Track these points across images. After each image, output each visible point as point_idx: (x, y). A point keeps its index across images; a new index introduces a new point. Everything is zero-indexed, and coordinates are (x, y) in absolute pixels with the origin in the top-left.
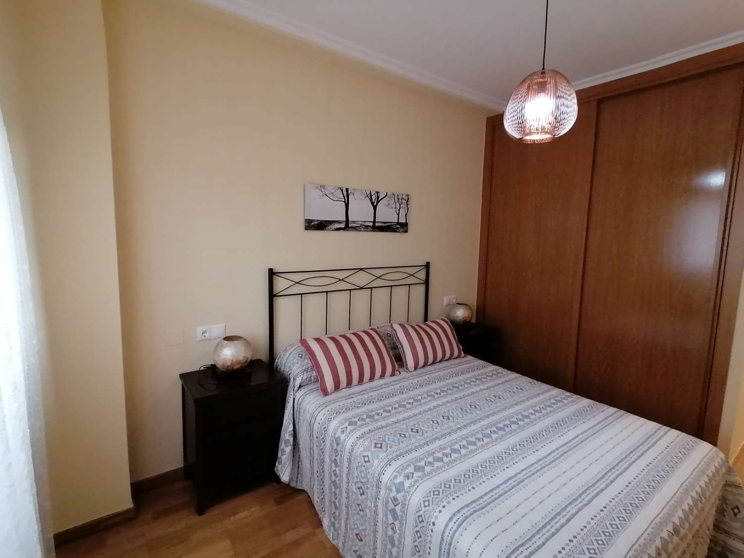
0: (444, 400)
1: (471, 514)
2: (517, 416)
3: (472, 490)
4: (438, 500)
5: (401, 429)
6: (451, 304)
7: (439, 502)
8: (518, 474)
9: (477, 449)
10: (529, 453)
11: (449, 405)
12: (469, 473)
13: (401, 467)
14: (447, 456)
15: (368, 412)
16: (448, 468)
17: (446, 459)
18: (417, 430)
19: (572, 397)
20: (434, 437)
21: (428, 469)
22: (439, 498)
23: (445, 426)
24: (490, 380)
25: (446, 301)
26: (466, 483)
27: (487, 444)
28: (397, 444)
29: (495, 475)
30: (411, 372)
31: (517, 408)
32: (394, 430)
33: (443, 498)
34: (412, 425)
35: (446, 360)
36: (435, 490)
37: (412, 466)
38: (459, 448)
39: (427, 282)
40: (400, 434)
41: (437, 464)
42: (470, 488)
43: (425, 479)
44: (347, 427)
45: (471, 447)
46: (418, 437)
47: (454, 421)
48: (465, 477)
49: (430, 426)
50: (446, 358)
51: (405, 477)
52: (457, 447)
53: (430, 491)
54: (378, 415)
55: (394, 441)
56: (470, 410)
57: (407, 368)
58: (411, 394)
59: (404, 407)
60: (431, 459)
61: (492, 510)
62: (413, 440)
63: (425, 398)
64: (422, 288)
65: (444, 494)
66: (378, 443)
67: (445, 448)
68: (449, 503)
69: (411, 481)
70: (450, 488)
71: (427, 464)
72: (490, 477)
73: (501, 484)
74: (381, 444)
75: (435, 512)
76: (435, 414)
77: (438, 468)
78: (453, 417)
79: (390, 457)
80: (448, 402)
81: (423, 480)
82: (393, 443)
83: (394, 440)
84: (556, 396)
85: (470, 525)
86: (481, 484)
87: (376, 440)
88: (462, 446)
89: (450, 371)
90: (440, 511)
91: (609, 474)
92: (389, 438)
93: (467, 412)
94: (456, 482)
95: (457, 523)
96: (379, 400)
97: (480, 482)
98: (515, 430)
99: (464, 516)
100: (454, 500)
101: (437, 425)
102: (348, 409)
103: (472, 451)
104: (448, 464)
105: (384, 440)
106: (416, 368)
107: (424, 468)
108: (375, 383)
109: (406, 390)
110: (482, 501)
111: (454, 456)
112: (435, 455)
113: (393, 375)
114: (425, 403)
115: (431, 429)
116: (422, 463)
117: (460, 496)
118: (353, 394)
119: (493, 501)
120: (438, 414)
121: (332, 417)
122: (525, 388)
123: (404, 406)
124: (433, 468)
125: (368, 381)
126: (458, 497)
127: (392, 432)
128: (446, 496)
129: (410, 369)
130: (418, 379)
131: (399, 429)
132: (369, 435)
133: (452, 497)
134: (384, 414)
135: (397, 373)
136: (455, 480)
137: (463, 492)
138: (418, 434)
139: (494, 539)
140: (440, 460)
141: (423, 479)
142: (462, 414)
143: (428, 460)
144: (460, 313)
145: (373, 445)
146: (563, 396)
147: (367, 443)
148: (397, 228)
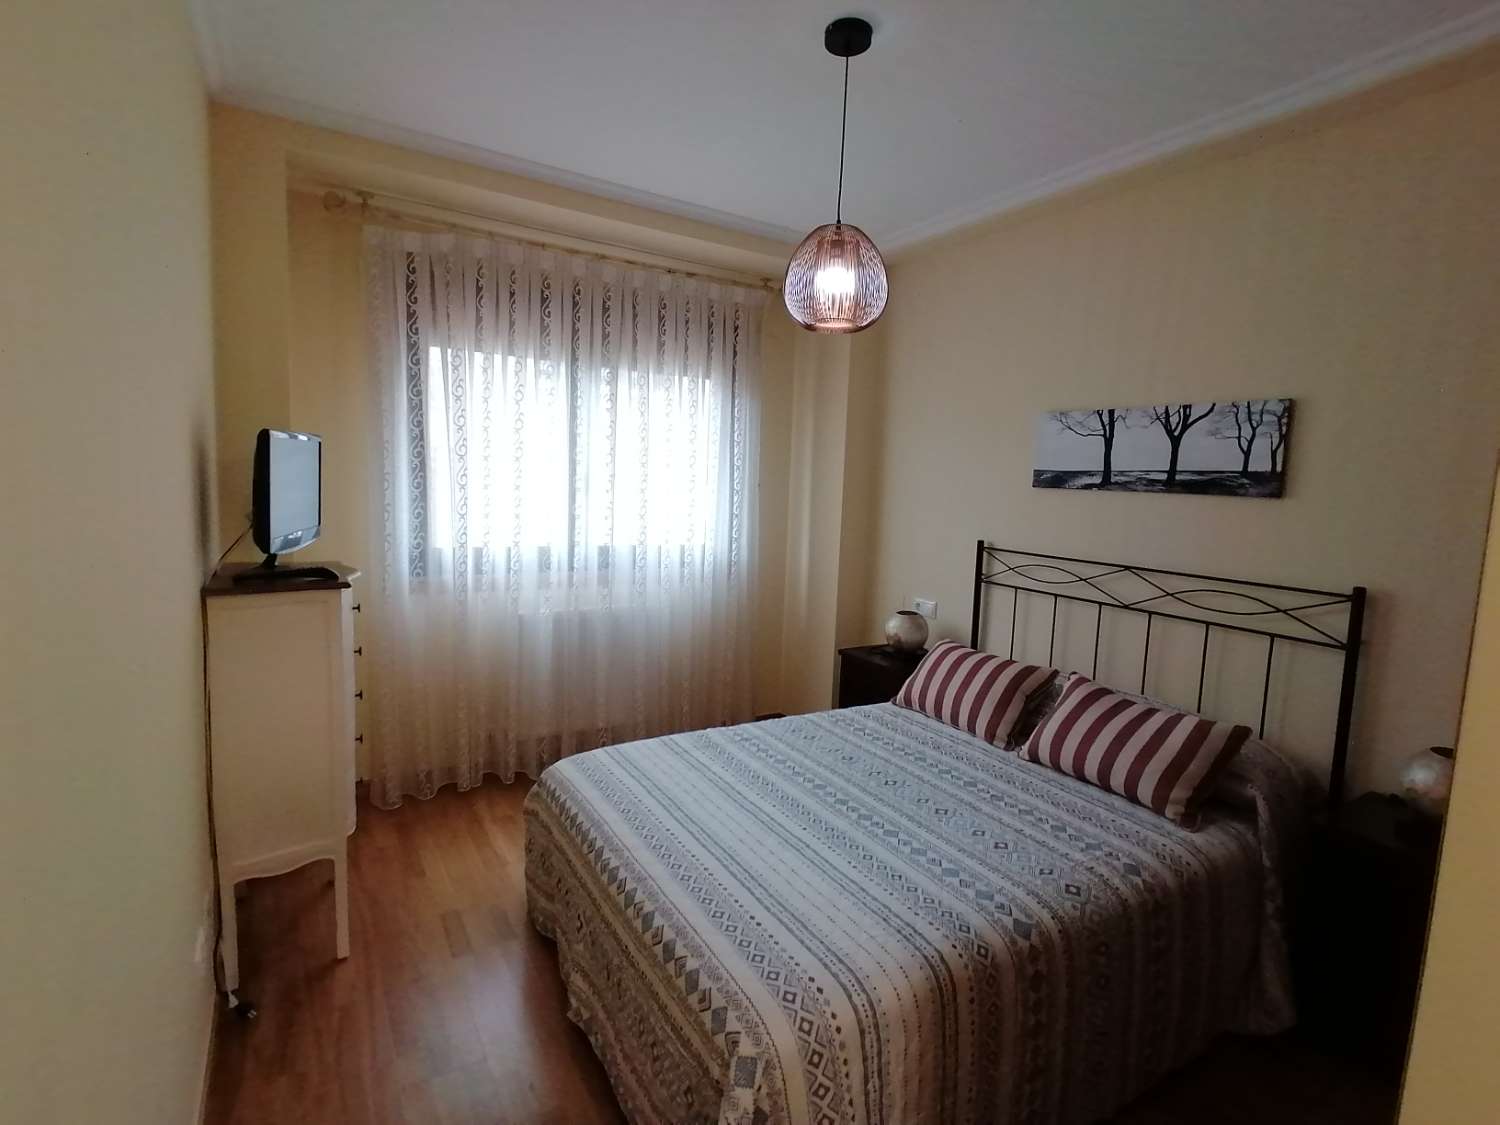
39: (1350, 647)
148: (1242, 485)
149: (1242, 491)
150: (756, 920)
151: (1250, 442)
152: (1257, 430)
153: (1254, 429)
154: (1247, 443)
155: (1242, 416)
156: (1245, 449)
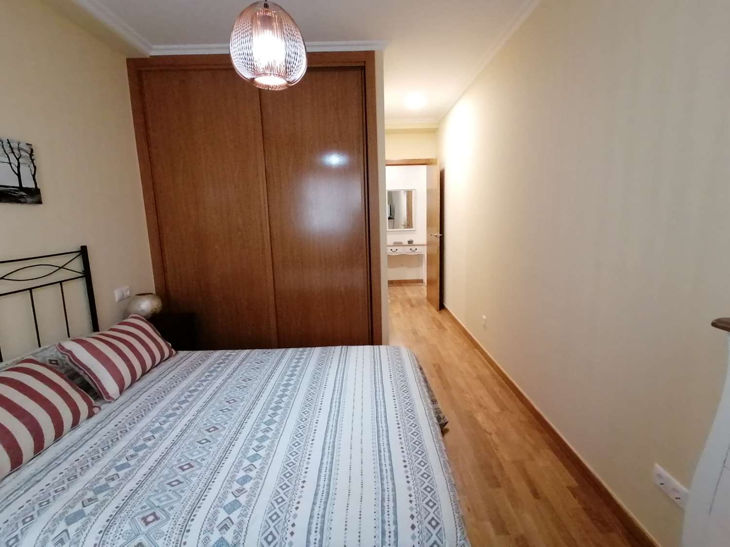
0: (194, 411)
1: (325, 509)
2: (279, 388)
3: (304, 485)
4: (281, 524)
5: (167, 477)
6: (125, 297)
7: (283, 524)
8: (325, 439)
9: (273, 441)
10: (317, 415)
11: (202, 413)
12: (288, 471)
13: (206, 522)
14: (251, 470)
15: (92, 486)
16: (263, 481)
17: (253, 474)
18: (189, 464)
19: (306, 351)
20: (217, 459)
21: (243, 499)
22: (281, 520)
23: (220, 439)
24: (225, 367)
25: (117, 295)
26: (293, 482)
27: (277, 430)
28: (175, 498)
29: (310, 455)
30: (117, 399)
31: (273, 381)
32: (156, 484)
33: (286, 516)
34: (176, 463)
35: (126, 389)
36: (270, 515)
37: (222, 511)
38: (255, 453)
39: (87, 274)
40: (169, 484)
41: (248, 486)
42: (302, 484)
43: (250, 513)
44: (66, 531)
45: (266, 443)
46: (199, 472)
47: (225, 428)
48: (287, 477)
49: (201, 450)
50: (138, 377)
51: (220, 530)
52: (252, 453)
53: (267, 522)
54: (113, 479)
55: (169, 498)
56: (231, 407)
57: (109, 397)
58: (141, 425)
59: (145, 448)
60: (236, 486)
61: (336, 489)
62: (194, 479)
63: (165, 422)
64: (81, 285)
65: (283, 511)
66: (147, 517)
67: (241, 462)
68: (295, 516)
69: (233, 528)
70: (283, 500)
71: (237, 494)
72: (308, 460)
73: (322, 459)
74: (154, 514)
75: (286, 539)
76: (195, 433)
77: (253, 489)
78: (219, 424)
79: (181, 521)
80: (199, 412)
81: (249, 516)
82: (170, 501)
83: (167, 496)
84: (294, 356)
85: (332, 520)
86: (306, 472)
87: (138, 514)
88: (256, 448)
89: (171, 375)
90: (292, 534)
91: (378, 397)
92: (158, 500)
93: (229, 410)
94: (283, 489)
95: (318, 530)
96: (96, 459)
97: (304, 472)
98: (289, 402)
99: (320, 516)
100: (298, 510)
101: (208, 443)
102: (44, 503)
103: (270, 447)
104: (259, 476)
105: (153, 506)
106: (121, 391)
107: (238, 501)
108: (68, 439)
109: (128, 426)
110: (321, 489)
111: (257, 463)
112: (237, 479)
113: (91, 415)
114: (171, 427)
115: (205, 453)
116: (231, 498)
117: (300, 500)
118: (35, 475)
119: (330, 480)
120: (199, 431)
121: (18, 532)
122: (264, 360)
123: (144, 446)
124: (247, 494)
125: (32, 454)
126: (299, 503)
127: (156, 488)
128: (287, 512)
129: (113, 397)
130: (136, 404)
131: (162, 479)
132: (122, 515)
133: (294, 507)
134: (121, 473)
135: (96, 410)
136: (281, 487)
137: (299, 494)
138: (193, 469)
139: (361, 499)
140: (246, 479)
141: (247, 514)
142: (226, 415)
143: (233, 489)
144: (147, 305)
145: (141, 524)
146: (299, 353)
147: (126, 527)
148: (22, 196)
149: (22, 200)
150: (407, 480)
151: (18, 167)
152: (20, 160)
153: (18, 159)
154: (17, 168)
155: (8, 150)
156: (17, 173)
